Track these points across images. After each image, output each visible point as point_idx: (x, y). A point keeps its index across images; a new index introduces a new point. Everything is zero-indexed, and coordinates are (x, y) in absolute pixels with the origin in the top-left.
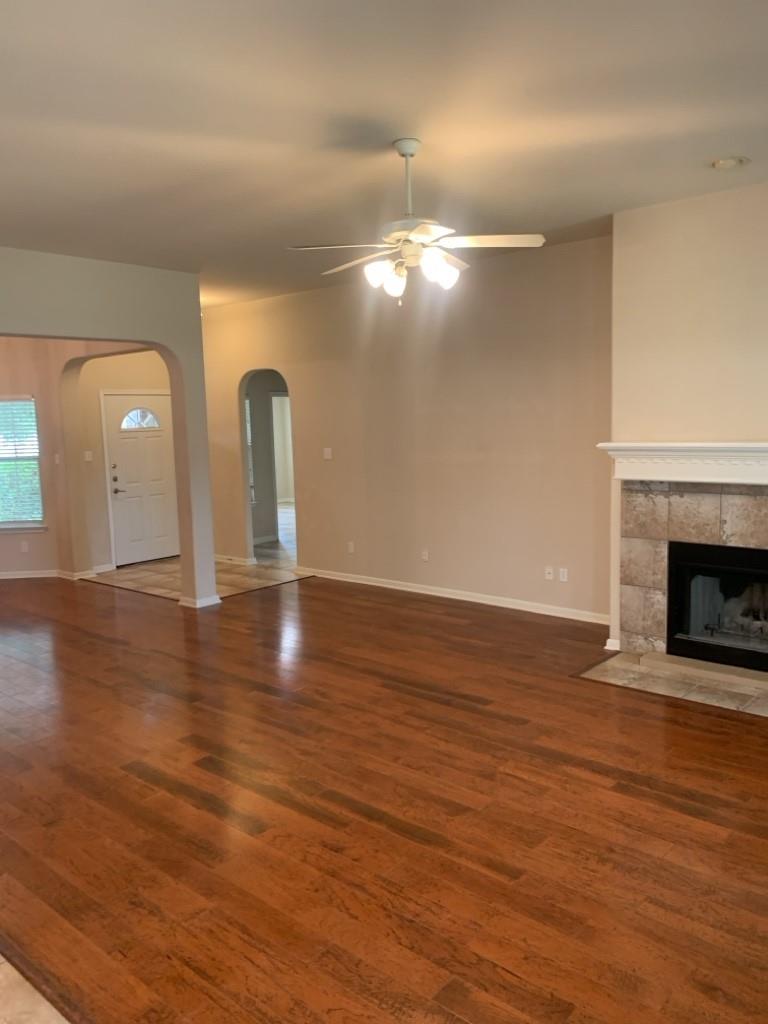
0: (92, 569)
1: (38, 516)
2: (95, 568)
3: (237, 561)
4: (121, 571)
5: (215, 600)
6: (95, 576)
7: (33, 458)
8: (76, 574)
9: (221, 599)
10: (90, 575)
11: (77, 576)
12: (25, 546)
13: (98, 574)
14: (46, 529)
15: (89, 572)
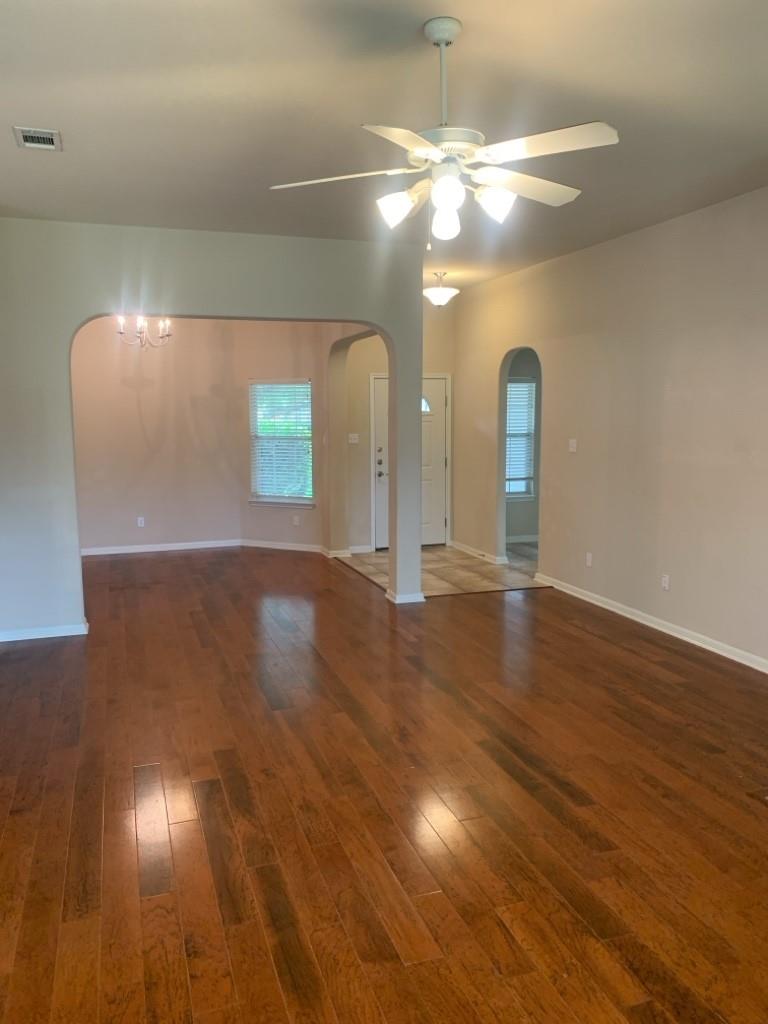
0: (347, 549)
1: (309, 493)
2: (351, 548)
3: (488, 558)
4: (380, 554)
5: (419, 598)
6: (349, 556)
7: (308, 439)
8: (331, 552)
9: (426, 597)
10: (344, 554)
11: (332, 554)
12: (296, 520)
13: (353, 555)
14: (314, 506)
15: (346, 551)
